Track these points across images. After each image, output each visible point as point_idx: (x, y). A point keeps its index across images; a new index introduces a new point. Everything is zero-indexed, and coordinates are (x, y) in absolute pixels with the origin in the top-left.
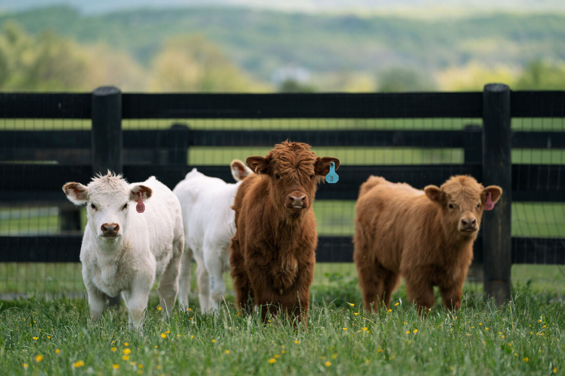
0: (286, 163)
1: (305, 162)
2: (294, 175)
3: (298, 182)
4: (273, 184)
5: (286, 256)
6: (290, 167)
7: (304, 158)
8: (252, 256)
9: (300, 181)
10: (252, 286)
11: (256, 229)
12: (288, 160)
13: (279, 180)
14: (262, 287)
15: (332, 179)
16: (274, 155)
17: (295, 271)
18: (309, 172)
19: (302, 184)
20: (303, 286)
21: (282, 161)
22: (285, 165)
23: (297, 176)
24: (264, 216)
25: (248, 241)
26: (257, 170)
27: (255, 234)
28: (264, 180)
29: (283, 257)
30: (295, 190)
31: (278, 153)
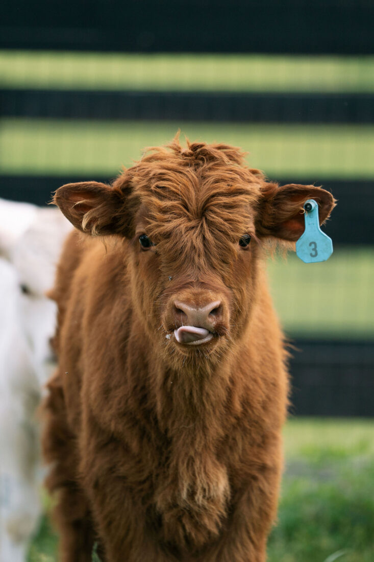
0: (167, 203)
1: (225, 200)
2: (193, 239)
3: (202, 261)
4: (137, 264)
5: (191, 462)
6: (179, 216)
7: (223, 187)
8: (101, 447)
9: (206, 255)
10: (101, 532)
11: (110, 377)
12: (174, 195)
13: (150, 254)
14: (131, 534)
15: (315, 249)
16: (135, 179)
17: (222, 500)
18: (236, 230)
19: (213, 267)
20: (248, 533)
21: (155, 199)
22: (164, 211)
23: (199, 243)
24: (130, 339)
25: (89, 406)
26: (89, 225)
27: (106, 391)
28: (110, 253)
29: (182, 469)
30: (191, 284)
31: (148, 173)
